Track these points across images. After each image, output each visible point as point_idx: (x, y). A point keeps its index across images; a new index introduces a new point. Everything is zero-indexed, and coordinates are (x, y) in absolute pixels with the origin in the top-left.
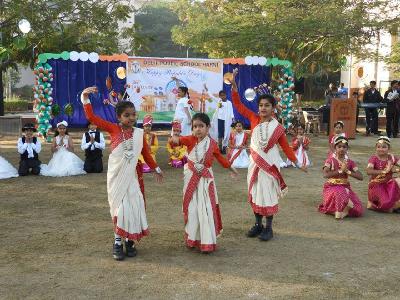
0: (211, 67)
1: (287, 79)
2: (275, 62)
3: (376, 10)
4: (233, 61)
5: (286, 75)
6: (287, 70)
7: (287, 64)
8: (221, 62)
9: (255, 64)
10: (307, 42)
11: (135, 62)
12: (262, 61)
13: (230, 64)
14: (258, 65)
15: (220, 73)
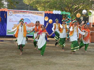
0: (40, 14)
1: (69, 20)
2: (64, 13)
4: (49, 12)
5: (68, 18)
6: (69, 16)
7: (69, 14)
8: (44, 13)
9: (57, 13)
10: (76, 5)
11: (11, 11)
12: (59, 12)
13: (47, 13)
14: (58, 14)
15: (43, 16)
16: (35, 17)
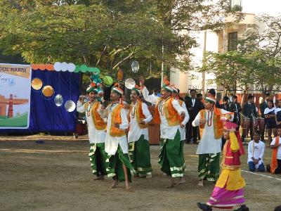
0: (19, 73)
2: (84, 69)
3: (199, 14)
4: (42, 67)
5: (95, 82)
6: (96, 77)
7: (96, 71)
8: (29, 68)
9: (64, 70)
10: (117, 49)
12: (71, 68)
13: (39, 69)
14: (67, 71)
15: (28, 78)
16: (6, 80)
